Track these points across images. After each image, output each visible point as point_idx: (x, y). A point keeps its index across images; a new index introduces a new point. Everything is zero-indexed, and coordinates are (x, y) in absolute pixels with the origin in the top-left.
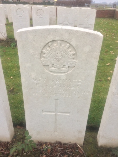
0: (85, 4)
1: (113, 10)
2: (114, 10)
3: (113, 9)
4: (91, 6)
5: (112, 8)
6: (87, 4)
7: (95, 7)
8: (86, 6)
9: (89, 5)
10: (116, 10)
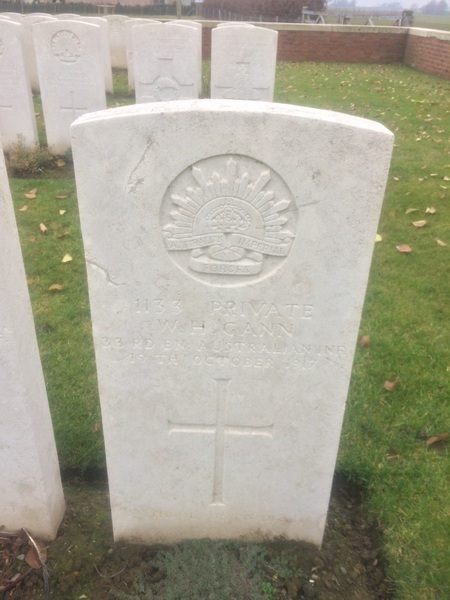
0: (304, 12)
1: (399, 32)
2: (404, 32)
3: (400, 29)
4: (322, 19)
5: (397, 23)
6: (308, 9)
7: (339, 22)
8: (306, 18)
9: (318, 13)
10: (411, 33)
